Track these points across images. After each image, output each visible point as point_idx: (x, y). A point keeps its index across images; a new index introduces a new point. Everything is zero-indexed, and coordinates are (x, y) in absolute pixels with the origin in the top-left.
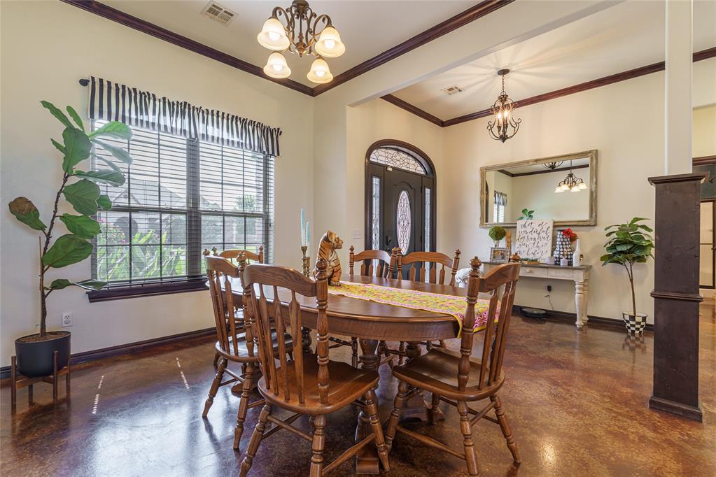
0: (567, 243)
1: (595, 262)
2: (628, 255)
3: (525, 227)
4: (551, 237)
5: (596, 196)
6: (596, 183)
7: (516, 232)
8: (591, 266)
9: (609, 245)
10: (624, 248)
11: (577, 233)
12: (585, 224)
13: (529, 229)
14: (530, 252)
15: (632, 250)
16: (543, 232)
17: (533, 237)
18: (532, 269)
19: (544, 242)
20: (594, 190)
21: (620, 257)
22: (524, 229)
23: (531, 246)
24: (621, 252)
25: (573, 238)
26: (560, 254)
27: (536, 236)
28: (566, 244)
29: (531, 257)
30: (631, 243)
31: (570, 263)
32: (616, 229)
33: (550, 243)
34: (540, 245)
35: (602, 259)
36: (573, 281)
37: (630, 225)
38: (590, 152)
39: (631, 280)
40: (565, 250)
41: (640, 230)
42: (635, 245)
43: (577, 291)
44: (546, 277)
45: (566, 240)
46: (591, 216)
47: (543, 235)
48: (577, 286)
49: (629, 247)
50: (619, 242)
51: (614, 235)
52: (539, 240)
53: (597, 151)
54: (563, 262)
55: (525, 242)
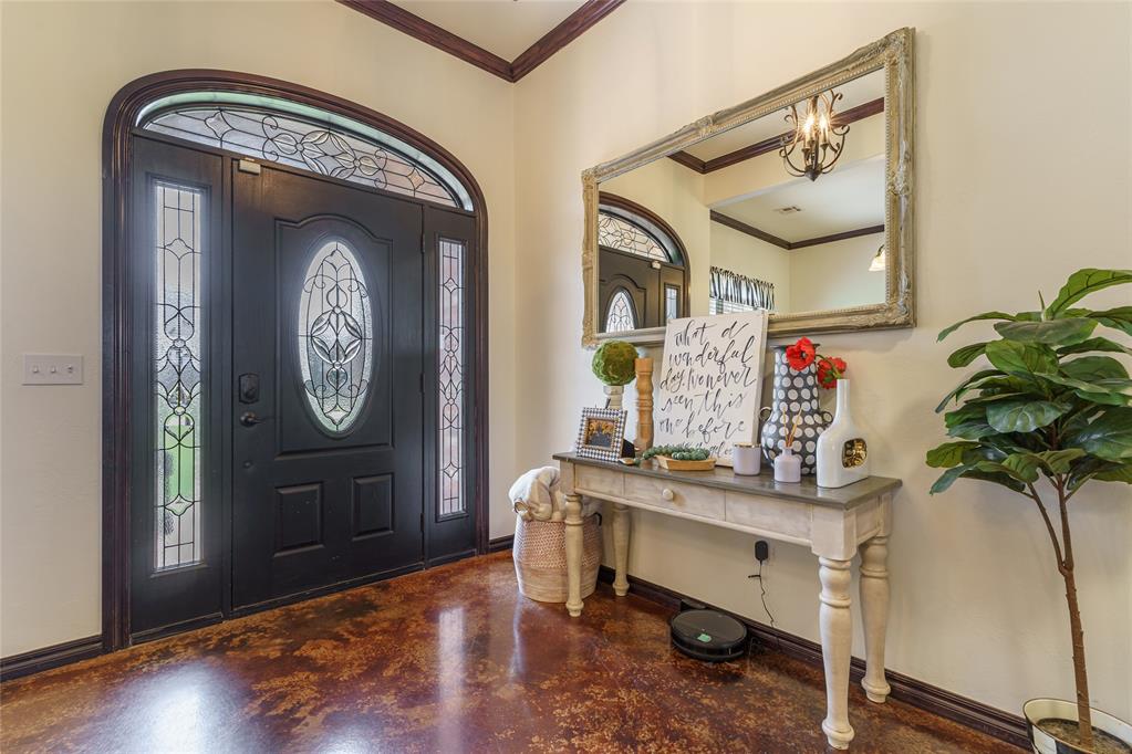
0: (806, 394)
1: (909, 466)
2: (1045, 456)
3: (687, 342)
4: (755, 375)
5: (912, 210)
6: (911, 159)
7: (660, 360)
8: (899, 484)
9: (955, 405)
10: (1026, 420)
11: (845, 357)
12: (872, 320)
13: (695, 348)
14: (694, 426)
15: (1067, 427)
16: (735, 354)
17: (704, 372)
18: (682, 490)
19: (732, 390)
20: (900, 186)
21: (1010, 461)
22: (683, 349)
23: (698, 402)
24: (1015, 439)
25: (828, 376)
26: (777, 437)
27: (712, 369)
28: (800, 400)
29: (695, 442)
30: (1058, 393)
31: (809, 475)
32: (988, 333)
33: (752, 392)
34: (722, 400)
35: (935, 458)
36: (808, 549)
37: (1053, 312)
38: (886, 43)
39: (1066, 567)
40: (797, 420)
41: (1100, 331)
42: (1080, 404)
43: (825, 596)
44: (718, 522)
45: (799, 383)
46: (894, 290)
47: (734, 365)
48: (824, 573)
49: (1050, 416)
50: (1001, 392)
51: (981, 363)
52: (720, 385)
53: (910, 34)
54: (785, 467)
55: (683, 391)
